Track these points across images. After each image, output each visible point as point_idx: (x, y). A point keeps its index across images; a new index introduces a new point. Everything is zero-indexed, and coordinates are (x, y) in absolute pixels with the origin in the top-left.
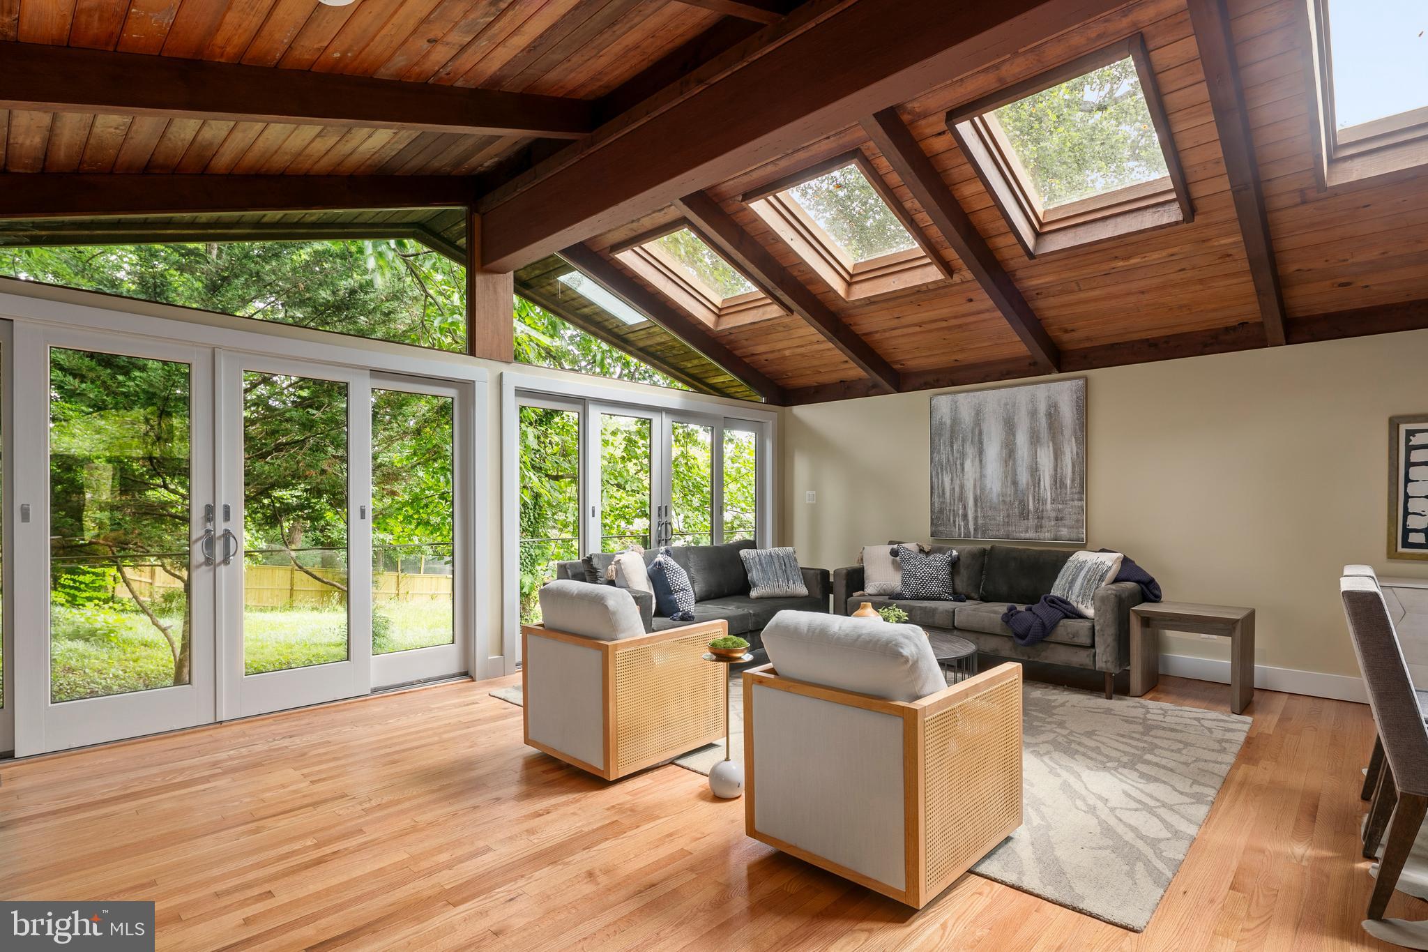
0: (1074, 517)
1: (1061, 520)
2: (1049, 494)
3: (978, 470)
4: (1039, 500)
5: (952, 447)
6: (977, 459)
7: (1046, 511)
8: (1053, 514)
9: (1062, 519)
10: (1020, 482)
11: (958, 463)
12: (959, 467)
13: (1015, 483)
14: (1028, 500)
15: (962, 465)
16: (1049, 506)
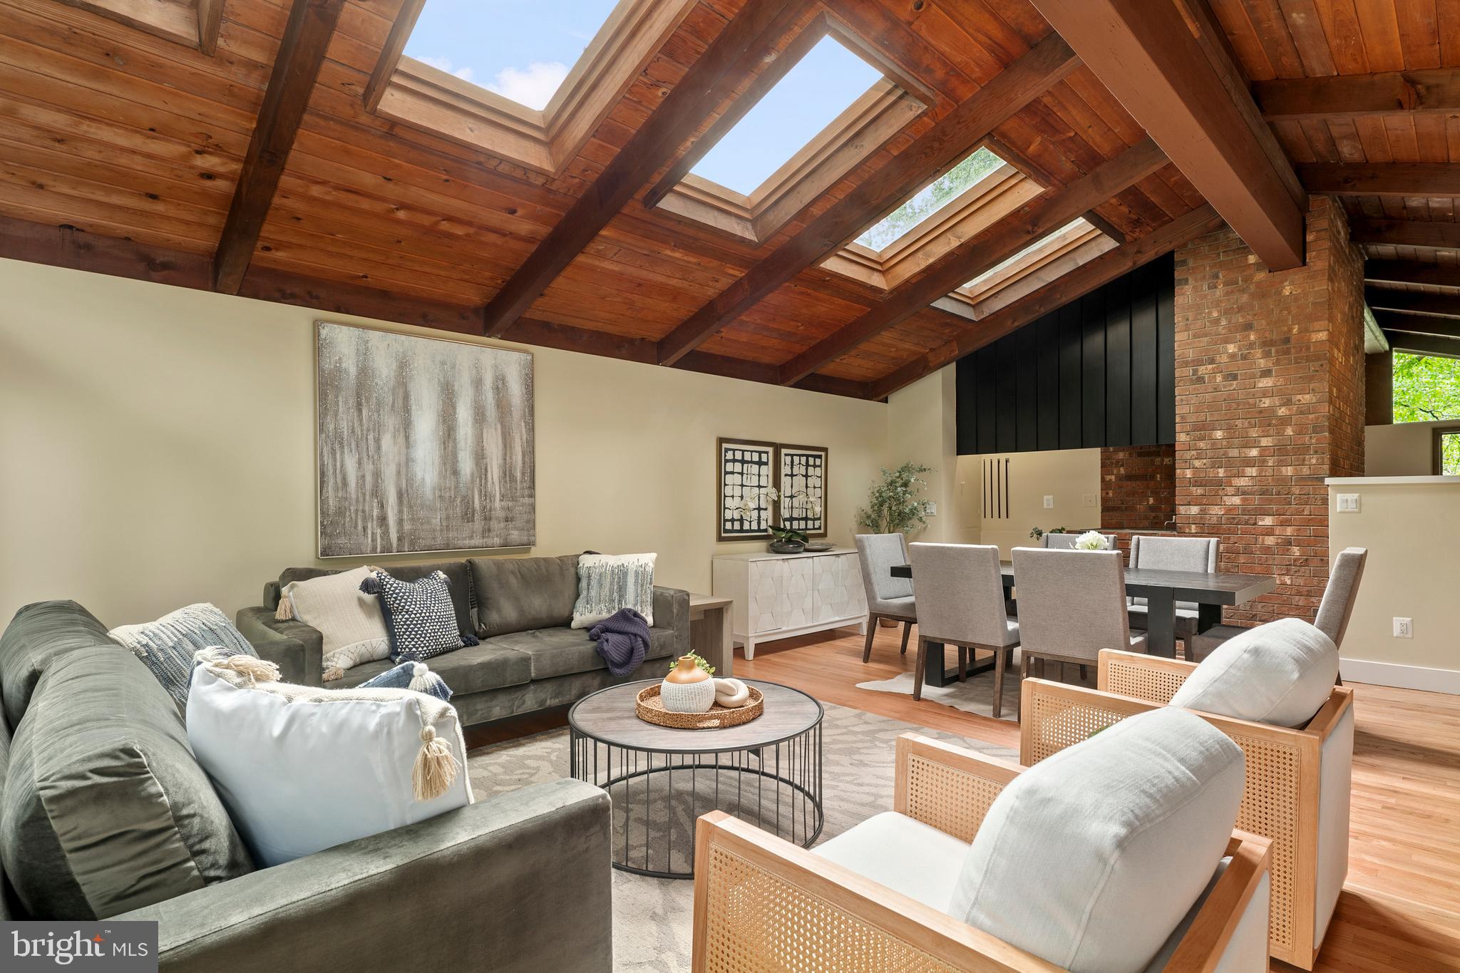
0: (525, 517)
1: (512, 521)
2: (497, 489)
3: (404, 450)
4: (486, 495)
5: (360, 411)
6: (402, 435)
7: (495, 510)
8: (501, 514)
9: (512, 519)
10: (463, 472)
11: (371, 437)
12: (371, 442)
13: (455, 472)
14: (473, 496)
15: (378, 441)
16: (497, 504)
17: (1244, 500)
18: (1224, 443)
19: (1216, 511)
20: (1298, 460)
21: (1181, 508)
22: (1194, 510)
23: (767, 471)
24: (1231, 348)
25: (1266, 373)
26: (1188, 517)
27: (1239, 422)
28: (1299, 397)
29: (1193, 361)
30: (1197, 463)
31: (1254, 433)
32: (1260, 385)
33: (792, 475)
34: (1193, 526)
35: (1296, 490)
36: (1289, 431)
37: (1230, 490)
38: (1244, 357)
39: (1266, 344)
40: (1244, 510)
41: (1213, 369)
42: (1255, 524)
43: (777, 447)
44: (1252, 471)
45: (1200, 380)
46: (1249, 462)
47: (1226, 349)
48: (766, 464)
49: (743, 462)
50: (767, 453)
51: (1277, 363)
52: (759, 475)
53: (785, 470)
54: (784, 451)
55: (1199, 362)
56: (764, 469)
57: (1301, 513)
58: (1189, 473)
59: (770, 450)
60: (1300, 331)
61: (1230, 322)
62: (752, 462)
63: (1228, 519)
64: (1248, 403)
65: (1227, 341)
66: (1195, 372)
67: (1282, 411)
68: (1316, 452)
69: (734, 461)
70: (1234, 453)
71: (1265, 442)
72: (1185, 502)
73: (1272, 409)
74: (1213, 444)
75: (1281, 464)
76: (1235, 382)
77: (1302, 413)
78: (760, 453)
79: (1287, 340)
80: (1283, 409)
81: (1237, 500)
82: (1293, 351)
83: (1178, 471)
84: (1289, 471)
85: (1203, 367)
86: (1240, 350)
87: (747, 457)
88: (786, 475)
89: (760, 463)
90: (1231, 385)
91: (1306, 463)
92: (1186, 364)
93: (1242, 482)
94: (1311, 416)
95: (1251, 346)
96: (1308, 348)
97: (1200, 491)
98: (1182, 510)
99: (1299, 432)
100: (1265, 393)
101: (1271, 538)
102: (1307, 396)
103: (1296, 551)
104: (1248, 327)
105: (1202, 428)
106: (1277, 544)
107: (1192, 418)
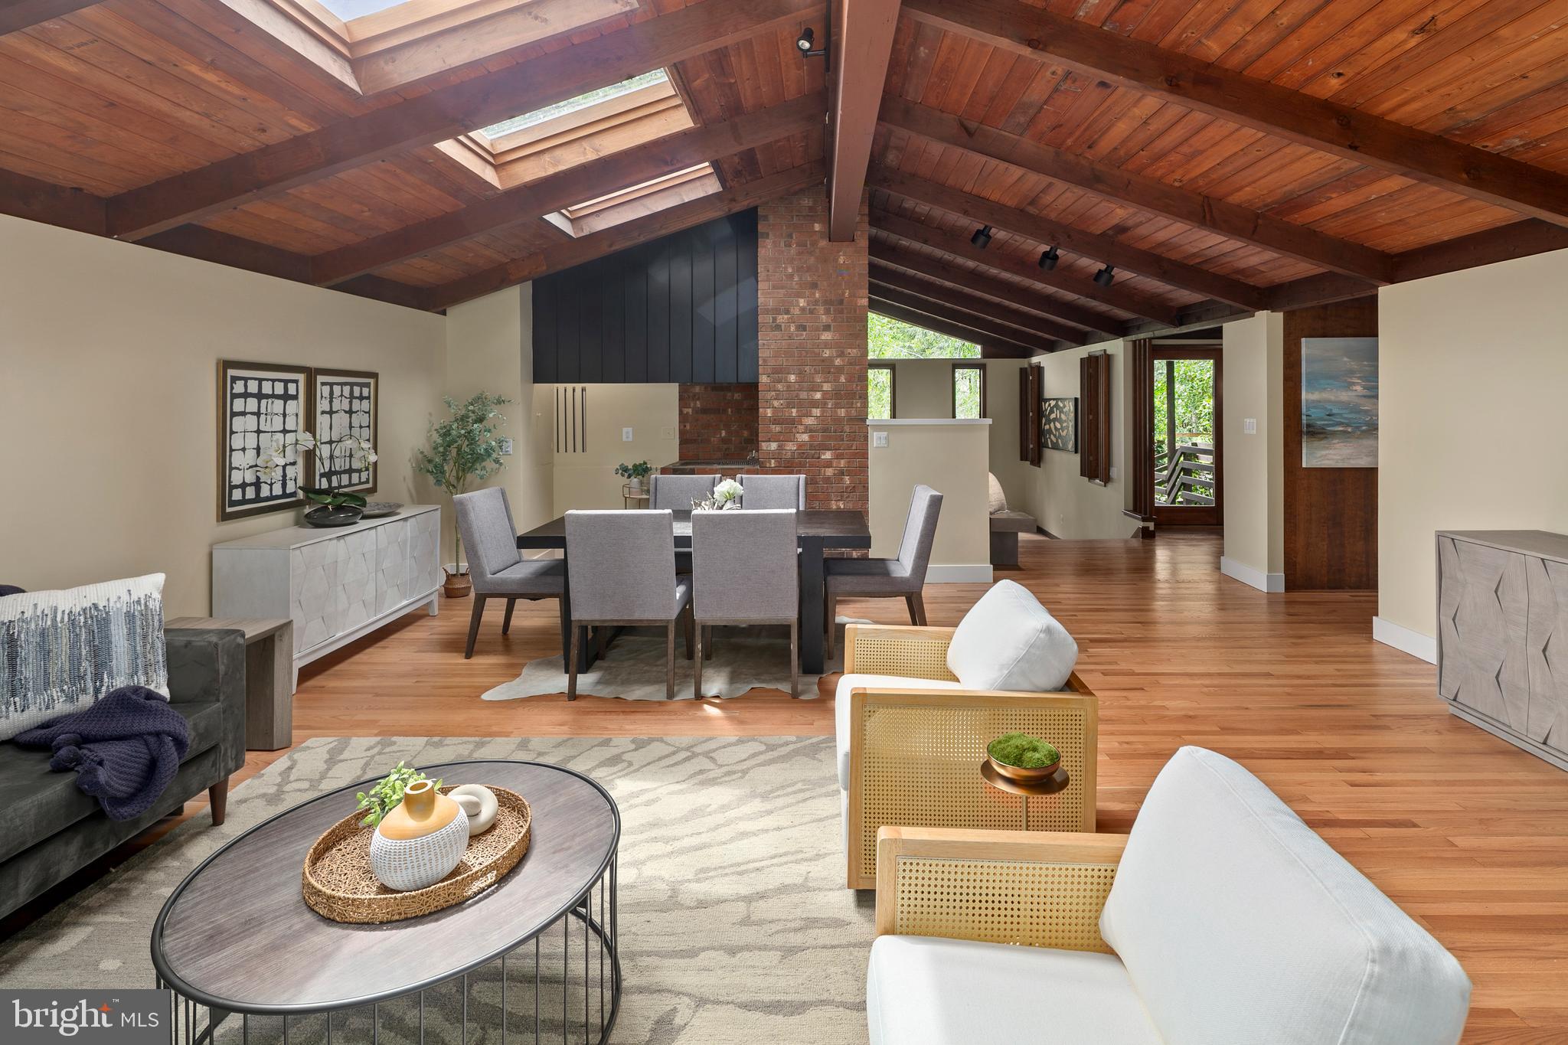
17: (810, 437)
18: (797, 387)
19: (791, 447)
20: (847, 403)
21: (763, 444)
22: (774, 446)
23: (296, 407)
24: (802, 303)
25: (827, 328)
26: (769, 452)
27: (807, 368)
28: (849, 351)
29: (772, 309)
30: (776, 403)
31: (818, 379)
32: (823, 338)
33: (331, 413)
34: (773, 461)
35: (847, 429)
36: (843, 379)
37: (801, 428)
38: (811, 312)
39: (827, 302)
40: (811, 446)
41: (788, 319)
42: (819, 458)
43: (311, 374)
44: (817, 412)
45: (778, 327)
46: (815, 404)
47: (798, 302)
48: (295, 397)
49: (260, 396)
50: (296, 382)
51: (834, 320)
52: (284, 415)
53: (322, 405)
54: (320, 379)
55: (777, 311)
56: (292, 405)
57: (849, 448)
58: (769, 413)
59: (301, 377)
60: (850, 296)
61: (801, 278)
62: (274, 396)
63: (799, 454)
64: (814, 352)
65: (799, 295)
66: (774, 319)
67: (838, 362)
68: (860, 397)
69: (246, 395)
70: (803, 395)
71: (826, 387)
72: (767, 439)
73: (831, 359)
74: (788, 387)
75: (837, 406)
76: (804, 333)
77: (851, 364)
78: (286, 382)
79: (841, 302)
80: (838, 360)
81: (805, 437)
82: (845, 311)
83: (761, 410)
84: (842, 412)
85: (780, 317)
86: (808, 305)
87: (267, 388)
88: (323, 412)
89: (286, 397)
90: (802, 335)
91: (854, 406)
92: (767, 311)
93: (809, 421)
94: (857, 367)
95: (816, 302)
96: (855, 311)
97: (776, 428)
98: (764, 446)
99: (849, 380)
100: (827, 345)
101: (830, 469)
102: (854, 351)
103: (847, 479)
104: (814, 286)
105: (779, 372)
106: (835, 474)
107: (772, 362)
